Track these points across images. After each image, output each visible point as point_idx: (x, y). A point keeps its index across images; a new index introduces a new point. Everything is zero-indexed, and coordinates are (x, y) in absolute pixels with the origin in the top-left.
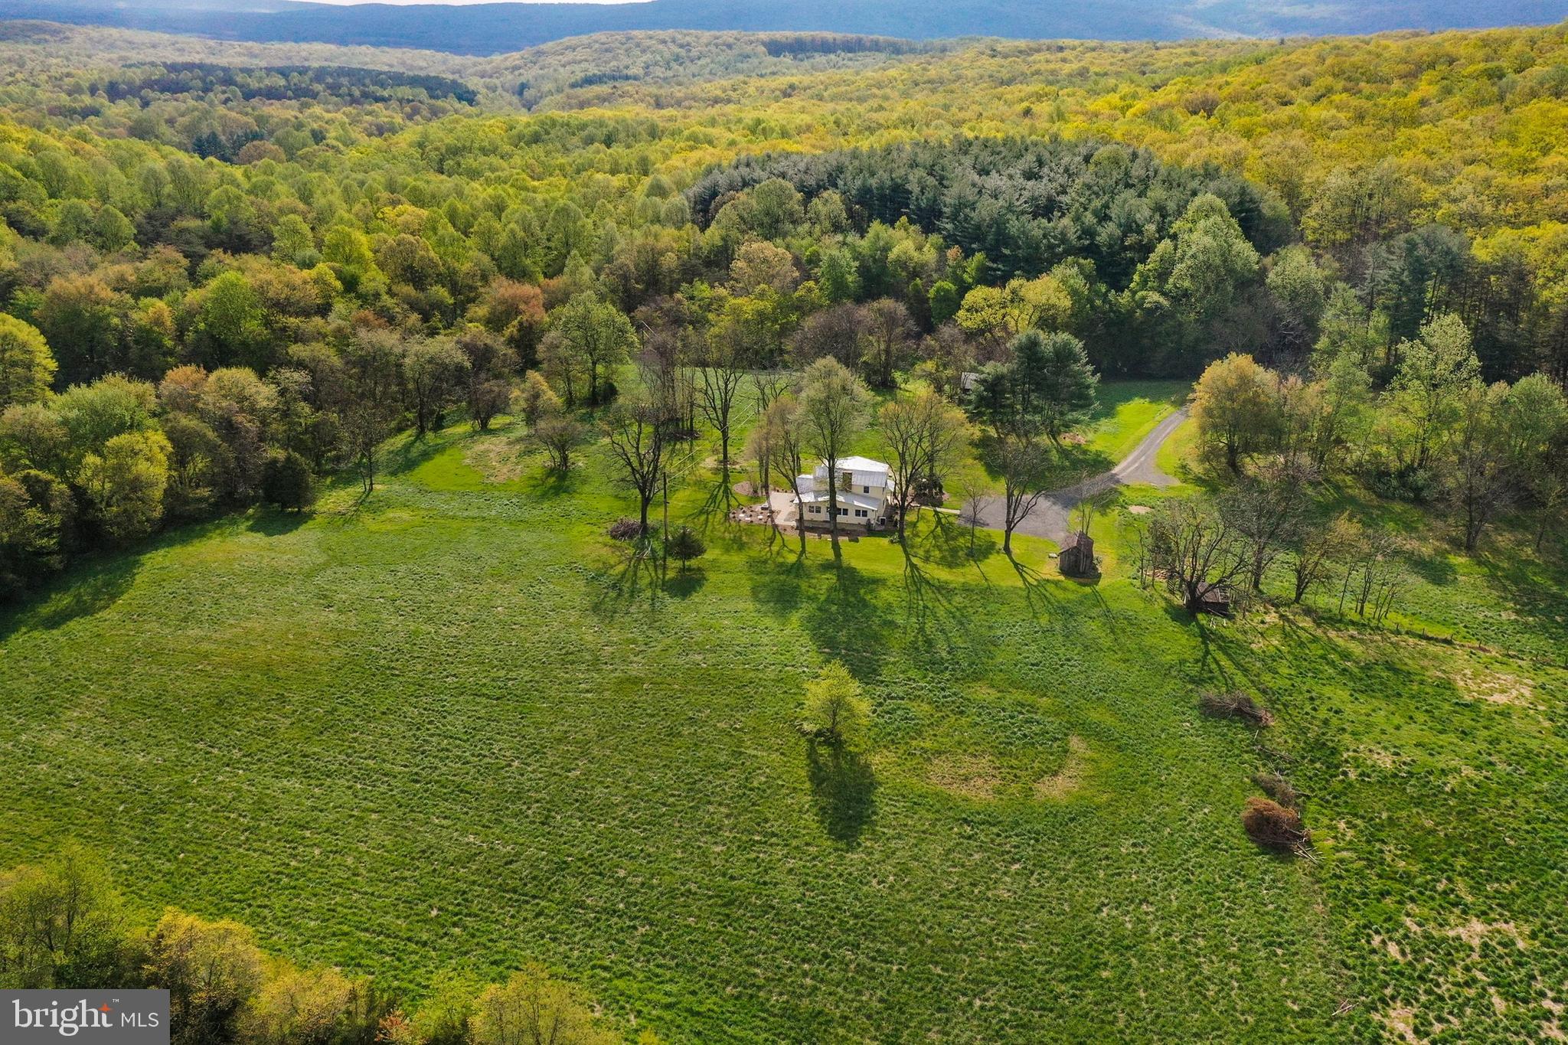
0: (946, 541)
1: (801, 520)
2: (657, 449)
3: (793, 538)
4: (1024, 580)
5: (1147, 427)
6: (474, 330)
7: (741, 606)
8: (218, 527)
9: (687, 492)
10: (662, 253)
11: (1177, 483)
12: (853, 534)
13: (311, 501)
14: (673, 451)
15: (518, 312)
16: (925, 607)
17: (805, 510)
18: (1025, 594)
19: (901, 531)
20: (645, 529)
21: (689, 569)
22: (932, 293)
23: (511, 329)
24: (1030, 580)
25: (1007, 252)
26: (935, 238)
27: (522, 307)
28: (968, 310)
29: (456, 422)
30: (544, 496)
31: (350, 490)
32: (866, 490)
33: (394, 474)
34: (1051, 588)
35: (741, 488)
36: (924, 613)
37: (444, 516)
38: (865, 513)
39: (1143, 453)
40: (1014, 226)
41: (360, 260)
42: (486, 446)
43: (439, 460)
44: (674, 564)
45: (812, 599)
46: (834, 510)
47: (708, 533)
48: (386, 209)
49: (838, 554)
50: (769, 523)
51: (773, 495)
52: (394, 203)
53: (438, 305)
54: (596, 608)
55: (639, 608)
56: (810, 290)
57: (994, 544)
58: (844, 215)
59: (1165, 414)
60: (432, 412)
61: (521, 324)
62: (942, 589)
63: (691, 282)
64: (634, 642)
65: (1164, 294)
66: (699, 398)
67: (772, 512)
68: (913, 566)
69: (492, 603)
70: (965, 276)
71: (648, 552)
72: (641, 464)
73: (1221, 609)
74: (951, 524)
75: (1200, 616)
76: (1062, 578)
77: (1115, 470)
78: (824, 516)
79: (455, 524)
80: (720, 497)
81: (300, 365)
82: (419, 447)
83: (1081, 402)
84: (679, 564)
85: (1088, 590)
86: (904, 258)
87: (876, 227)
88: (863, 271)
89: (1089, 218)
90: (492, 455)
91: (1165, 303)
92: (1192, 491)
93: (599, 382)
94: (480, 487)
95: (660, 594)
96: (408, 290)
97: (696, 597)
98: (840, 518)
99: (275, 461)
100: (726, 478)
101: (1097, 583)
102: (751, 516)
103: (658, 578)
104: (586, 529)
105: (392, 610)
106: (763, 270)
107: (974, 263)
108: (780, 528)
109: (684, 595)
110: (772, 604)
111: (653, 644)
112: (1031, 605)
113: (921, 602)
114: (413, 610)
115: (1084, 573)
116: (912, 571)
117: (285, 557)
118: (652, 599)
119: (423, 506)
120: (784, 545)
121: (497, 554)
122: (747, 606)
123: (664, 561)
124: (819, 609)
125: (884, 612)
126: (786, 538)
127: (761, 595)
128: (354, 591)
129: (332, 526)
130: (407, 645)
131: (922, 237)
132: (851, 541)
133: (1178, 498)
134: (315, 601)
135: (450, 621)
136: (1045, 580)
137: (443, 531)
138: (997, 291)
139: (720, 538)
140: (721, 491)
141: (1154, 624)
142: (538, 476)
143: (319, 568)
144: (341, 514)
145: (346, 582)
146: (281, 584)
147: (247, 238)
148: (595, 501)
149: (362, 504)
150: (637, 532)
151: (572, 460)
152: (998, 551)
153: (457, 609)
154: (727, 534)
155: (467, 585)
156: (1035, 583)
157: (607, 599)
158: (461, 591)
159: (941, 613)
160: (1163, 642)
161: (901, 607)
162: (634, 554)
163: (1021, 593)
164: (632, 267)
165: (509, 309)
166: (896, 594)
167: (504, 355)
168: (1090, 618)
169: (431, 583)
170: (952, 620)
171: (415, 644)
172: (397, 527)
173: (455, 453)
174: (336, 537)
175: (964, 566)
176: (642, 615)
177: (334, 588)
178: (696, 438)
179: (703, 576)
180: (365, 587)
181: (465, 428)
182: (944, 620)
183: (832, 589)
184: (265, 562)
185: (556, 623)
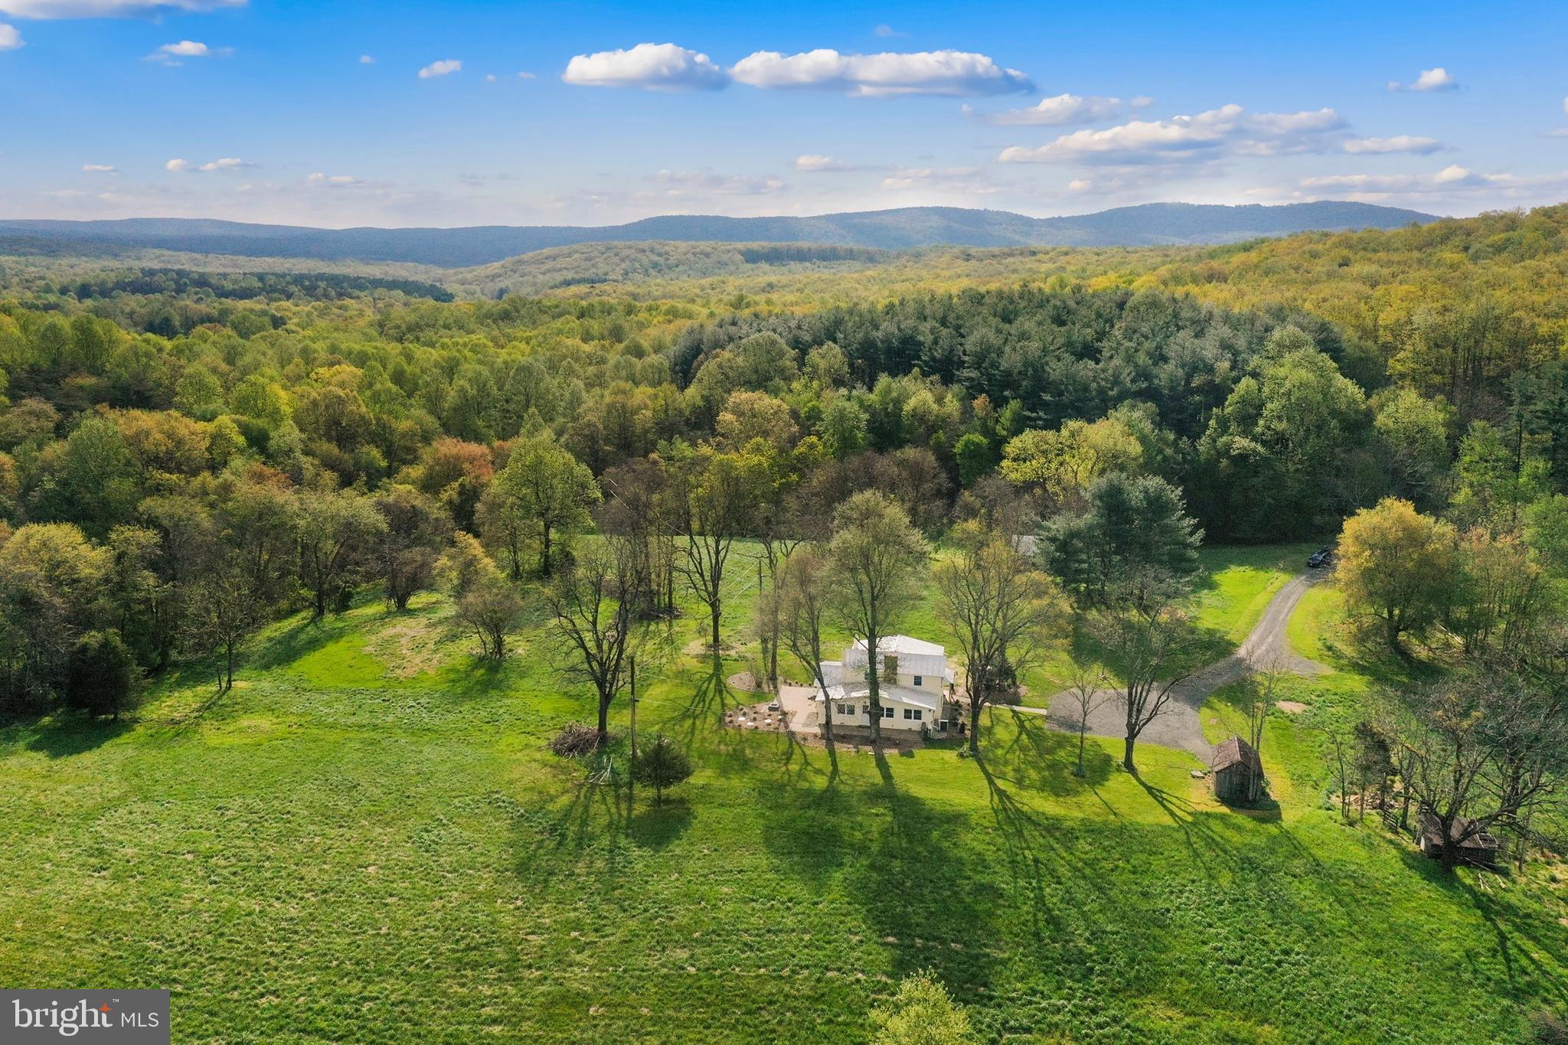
0: (1041, 757)
1: (828, 724)
2: (623, 628)
3: (817, 750)
4: (1172, 814)
5: (1261, 599)
6: (402, 490)
7: (747, 861)
9: (665, 688)
10: (635, 412)
11: (1330, 671)
12: (904, 744)
13: (135, 706)
14: (646, 633)
15: (461, 474)
16: (1036, 861)
17: (834, 708)
18: (1181, 836)
19: (974, 740)
20: (604, 740)
21: (668, 801)
22: (959, 447)
23: (451, 492)
24: (1180, 813)
25: (1047, 397)
26: (956, 389)
27: (466, 466)
28: (1014, 460)
29: (367, 602)
30: (466, 694)
31: (201, 689)
32: (918, 681)
33: (267, 667)
34: (1217, 826)
35: (739, 681)
36: (1036, 871)
37: (320, 724)
38: (918, 714)
39: (1268, 632)
40: (1055, 370)
41: (276, 417)
42: (398, 629)
43: (331, 648)
44: (645, 793)
45: (862, 849)
46: (876, 710)
47: (695, 745)
48: (321, 370)
49: (887, 776)
50: (782, 730)
51: (784, 690)
52: (332, 364)
53: (367, 467)
54: (522, 869)
55: (587, 868)
56: (812, 446)
57: (1107, 760)
58: (846, 369)
59: (1277, 584)
60: (336, 590)
61: (462, 486)
62: (1052, 827)
63: (670, 440)
64: (577, 925)
65: (1255, 439)
66: (682, 561)
67: (785, 714)
68: (1002, 793)
69: (361, 860)
70: (998, 428)
71: (607, 774)
72: (599, 646)
73: (1484, 860)
74: (1040, 729)
75: (1460, 871)
76: (1225, 810)
77: (1242, 652)
78: (861, 719)
79: (333, 736)
80: (710, 695)
81: (150, 522)
82: (311, 631)
83: (1184, 566)
84: (651, 793)
85: (1272, 829)
86: (919, 411)
87: (883, 380)
88: (874, 427)
89: (1142, 359)
90: (403, 641)
91: (1260, 448)
92: (1357, 683)
93: (553, 549)
94: (379, 684)
95: (623, 842)
96: (332, 449)
97: (677, 848)
98: (885, 722)
99: (84, 649)
100: (718, 667)
101: (1279, 817)
102: (755, 719)
103: (620, 815)
104: (518, 740)
105: (200, 874)
106: (756, 425)
107: (1007, 413)
108: (798, 738)
109: (659, 844)
110: (796, 858)
111: (608, 930)
112: (1197, 854)
113: (1027, 852)
114: (235, 874)
115: (1254, 800)
116: (1001, 800)
117: (62, 789)
118: (611, 851)
119: (294, 709)
120: (807, 763)
121: (383, 780)
122: (758, 861)
123: (631, 788)
124: (872, 867)
125: (974, 870)
126: (808, 752)
127: (780, 842)
128: (150, 843)
129: (155, 740)
130: (209, 937)
131: (940, 388)
132: (902, 755)
133: (1339, 691)
134: (81, 860)
135: (288, 893)
136: (1202, 813)
137: (312, 745)
138: (1050, 435)
139: (713, 753)
140: (712, 686)
141: (1396, 884)
142: (462, 668)
143: (109, 806)
144: (173, 722)
145: (143, 827)
146: (39, 833)
147: (148, 394)
148: (536, 701)
149: (208, 708)
150: (591, 745)
151: (508, 647)
152: (1118, 770)
153: (304, 871)
154: (722, 747)
155: (327, 830)
156: (1189, 819)
157: (541, 851)
158: (317, 839)
159: (1063, 871)
160: (1423, 917)
161: (1001, 862)
162: (587, 778)
163: (1176, 835)
164: (601, 427)
165: (451, 470)
166: (987, 838)
167: (437, 519)
168: (1295, 876)
169: (273, 828)
170: (1082, 883)
171: (222, 935)
172: (248, 741)
173: (356, 639)
174: (151, 756)
175: (1077, 793)
176: (593, 878)
177: (120, 838)
178: (677, 617)
179: (689, 812)
180: (169, 835)
181: (376, 608)
182: (1070, 884)
183: (886, 833)
184: (28, 796)
185: (455, 894)
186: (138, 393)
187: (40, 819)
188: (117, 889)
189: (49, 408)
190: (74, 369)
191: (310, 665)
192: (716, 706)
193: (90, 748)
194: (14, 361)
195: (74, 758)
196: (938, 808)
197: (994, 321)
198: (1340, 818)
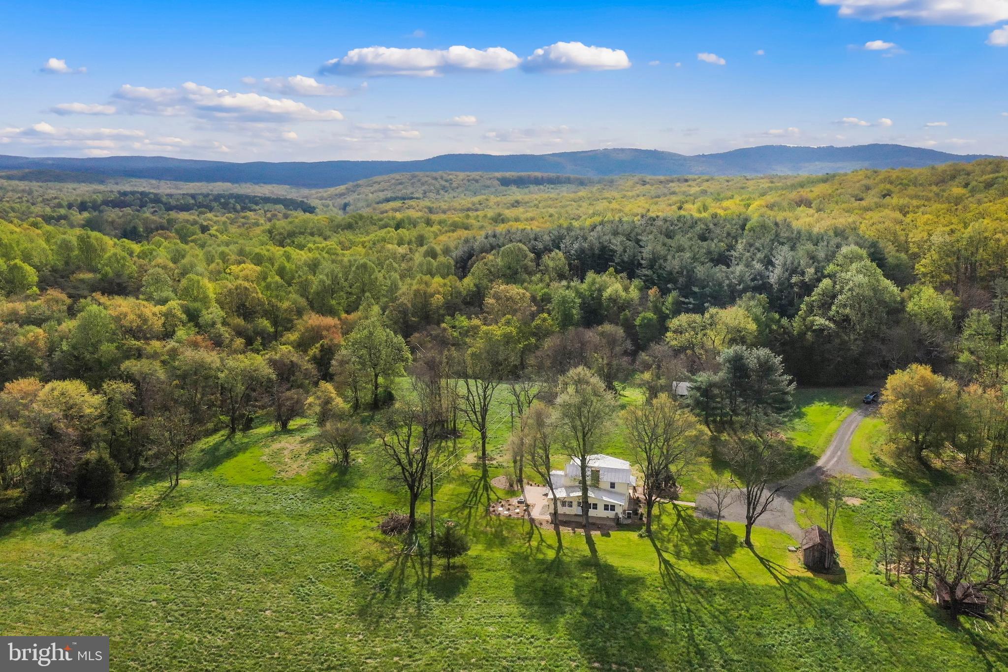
0: (691, 536)
1: (555, 514)
2: (425, 449)
3: (548, 532)
4: (776, 577)
5: (833, 426)
6: (284, 350)
7: (504, 610)
8: (26, 524)
9: (451, 486)
10: (432, 296)
11: (877, 476)
12: (605, 527)
13: (118, 497)
14: (439, 448)
15: (322, 338)
16: (689, 610)
17: (559, 504)
18: (782, 594)
19: (649, 525)
20: (413, 524)
21: (454, 567)
22: (638, 322)
23: (314, 350)
24: (780, 577)
25: (696, 289)
26: (636, 282)
27: (324, 333)
28: (674, 332)
29: (263, 424)
30: (326, 490)
31: (159, 485)
32: (613, 485)
33: (200, 470)
34: (803, 585)
35: (499, 482)
36: (689, 617)
37: (234, 511)
38: (613, 508)
39: (837, 449)
40: (700, 271)
41: (205, 300)
42: (283, 444)
43: (241, 457)
44: (439, 562)
45: (577, 602)
46: (585, 505)
47: (471, 527)
48: (232, 267)
49: (594, 550)
50: (526, 517)
51: (527, 488)
52: (240, 263)
53: (262, 333)
54: (363, 613)
55: (403, 614)
56: (544, 320)
57: (735, 537)
58: (567, 267)
59: (844, 415)
60: (242, 416)
61: (322, 346)
62: (699, 587)
63: (453, 316)
64: (398, 654)
65: (830, 319)
66: (462, 404)
67: (528, 506)
68: (666, 562)
69: (261, 606)
70: (664, 308)
71: (415, 548)
72: (411, 464)
73: (978, 611)
74: (690, 516)
75: (962, 619)
76: (809, 575)
77: (820, 463)
78: (576, 510)
79: (243, 519)
80: (480, 492)
81: (128, 378)
82: (228, 444)
83: (783, 406)
84: (443, 561)
85: (840, 588)
86: (614, 297)
87: (591, 275)
88: (584, 306)
89: (758, 266)
90: (286, 452)
91: (832, 325)
92: (895, 485)
93: (380, 390)
94: (270, 482)
95: (426, 595)
96: (239, 321)
97: (460, 600)
98: (592, 513)
99: (87, 462)
100: (485, 472)
101: (844, 579)
102: (509, 509)
103: (424, 577)
104: (360, 523)
105: (161, 615)
106: (508, 306)
107: (670, 299)
108: (536, 522)
109: (449, 597)
110: (536, 608)
111: (418, 656)
112: (791, 606)
113: (683, 604)
114: (182, 615)
115: (829, 568)
116: (666, 568)
117: (75, 556)
118: (418, 602)
119: (218, 500)
120: (542, 540)
121: (275, 551)
122: (511, 609)
123: (431, 558)
124: (584, 614)
125: (649, 617)
126: (543, 533)
127: (525, 597)
128: (129, 593)
129: (131, 522)
130: (167, 659)
131: (627, 282)
132: (603, 535)
133: (884, 490)
134: (87, 605)
135: (216, 629)
136: (795, 577)
137: (229, 526)
138: (697, 317)
139: (482, 532)
140: (481, 485)
141: (921, 628)
142: (323, 472)
143: (103, 568)
144: (143, 509)
145: (124, 583)
146: (61, 587)
147: (124, 285)
148: (370, 495)
149: (164, 499)
150: (406, 527)
151: (353, 457)
152: (741, 546)
153: (226, 613)
154: (488, 529)
155: (240, 586)
156: (787, 581)
157: (374, 601)
158: (233, 592)
159: (706, 618)
160: (938, 651)
161: (666, 611)
162: (403, 550)
163: (778, 592)
164: (409, 305)
165: (314, 335)
166: (657, 595)
167: (306, 369)
168: (854, 622)
169: (206, 584)
170: (718, 626)
171: (175, 657)
172: (189, 522)
173: (255, 451)
174: (130, 533)
175: (714, 562)
176: (407, 620)
177: (111, 590)
178: (459, 437)
179: (468, 577)
180: (142, 588)
181: (268, 429)
182: (710, 626)
183: (594, 590)
184: (53, 561)
185: (321, 630)
186: (119, 285)
187: (61, 577)
188: (109, 626)
189: (63, 296)
190: (79, 268)
191: (228, 469)
192: (484, 499)
193: (89, 527)
194: (41, 262)
195: (80, 534)
196: (626, 573)
197: (662, 238)
198: (884, 580)
